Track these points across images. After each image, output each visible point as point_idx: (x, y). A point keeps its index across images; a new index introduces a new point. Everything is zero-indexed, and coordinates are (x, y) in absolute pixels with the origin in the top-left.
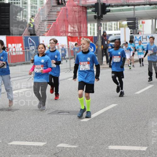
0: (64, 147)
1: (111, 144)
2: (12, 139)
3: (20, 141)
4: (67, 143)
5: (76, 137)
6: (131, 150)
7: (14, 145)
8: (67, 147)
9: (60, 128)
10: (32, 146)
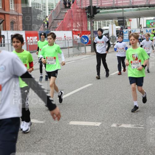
1: (73, 120)
6: (87, 125)
8: (36, 123)
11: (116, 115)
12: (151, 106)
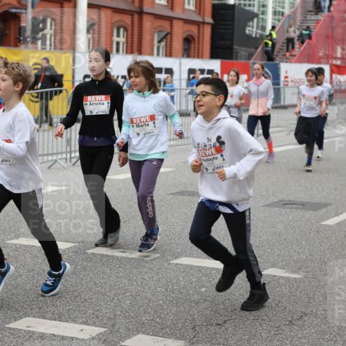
0: (275, 276)
2: (181, 252)
3: (196, 257)
4: (284, 268)
5: (304, 257)
7: (181, 265)
9: (279, 235)
10: (214, 269)
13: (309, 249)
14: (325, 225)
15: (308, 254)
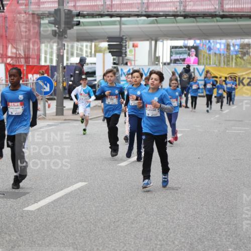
5: (15, 238)
11: (161, 245)
12: (226, 230)
13: (18, 231)
14: (27, 211)
15: (18, 236)
